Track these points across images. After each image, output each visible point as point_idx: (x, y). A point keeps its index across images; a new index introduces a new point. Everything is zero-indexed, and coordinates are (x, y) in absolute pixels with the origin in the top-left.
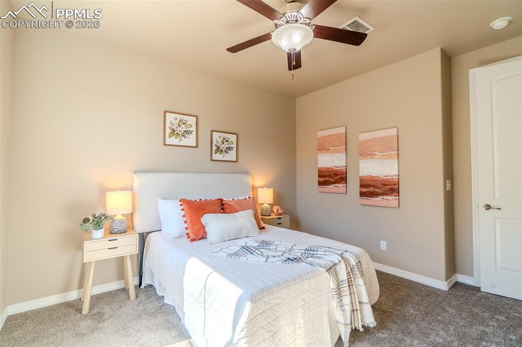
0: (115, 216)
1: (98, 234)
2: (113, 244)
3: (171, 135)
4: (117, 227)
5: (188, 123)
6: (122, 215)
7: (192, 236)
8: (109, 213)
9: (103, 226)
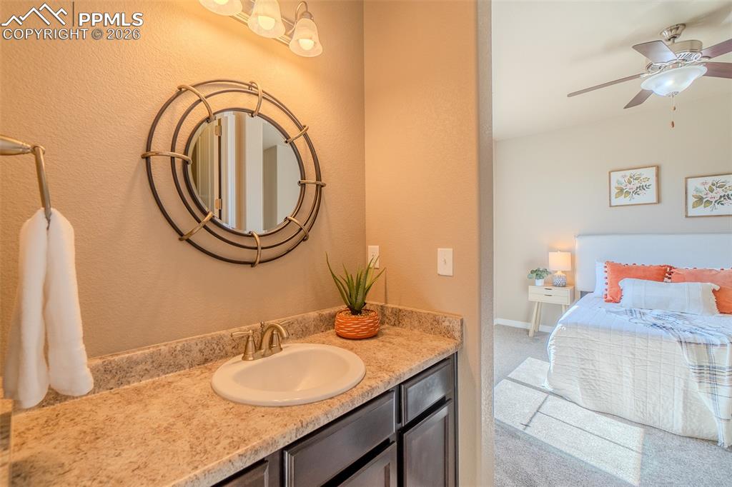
0: (556, 272)
1: (540, 282)
2: (549, 292)
3: (618, 195)
4: (557, 281)
5: (643, 177)
6: (563, 272)
7: (609, 298)
8: (551, 269)
9: (543, 278)
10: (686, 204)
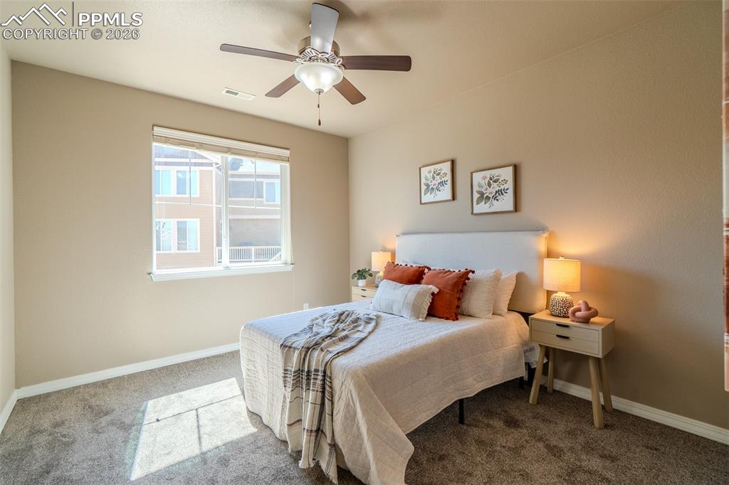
0: (379, 272)
1: (362, 283)
2: (364, 293)
5: (443, 172)
8: (372, 269)
9: (365, 278)
10: (472, 201)
